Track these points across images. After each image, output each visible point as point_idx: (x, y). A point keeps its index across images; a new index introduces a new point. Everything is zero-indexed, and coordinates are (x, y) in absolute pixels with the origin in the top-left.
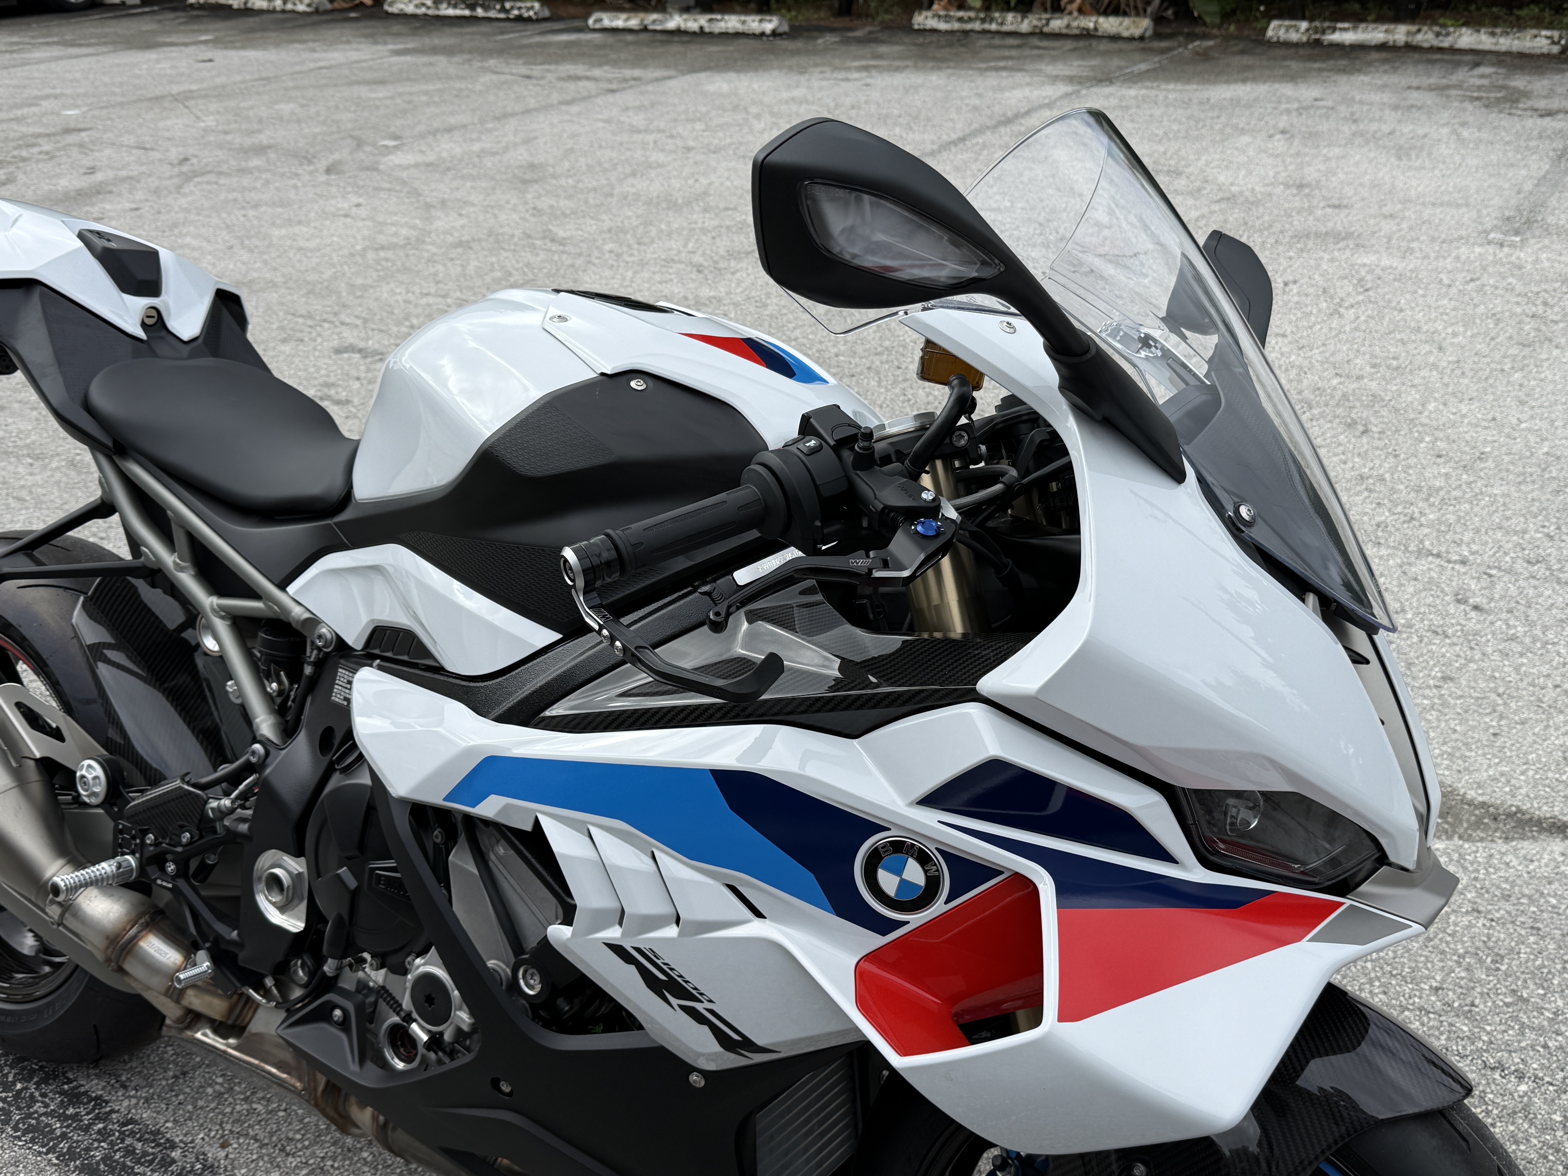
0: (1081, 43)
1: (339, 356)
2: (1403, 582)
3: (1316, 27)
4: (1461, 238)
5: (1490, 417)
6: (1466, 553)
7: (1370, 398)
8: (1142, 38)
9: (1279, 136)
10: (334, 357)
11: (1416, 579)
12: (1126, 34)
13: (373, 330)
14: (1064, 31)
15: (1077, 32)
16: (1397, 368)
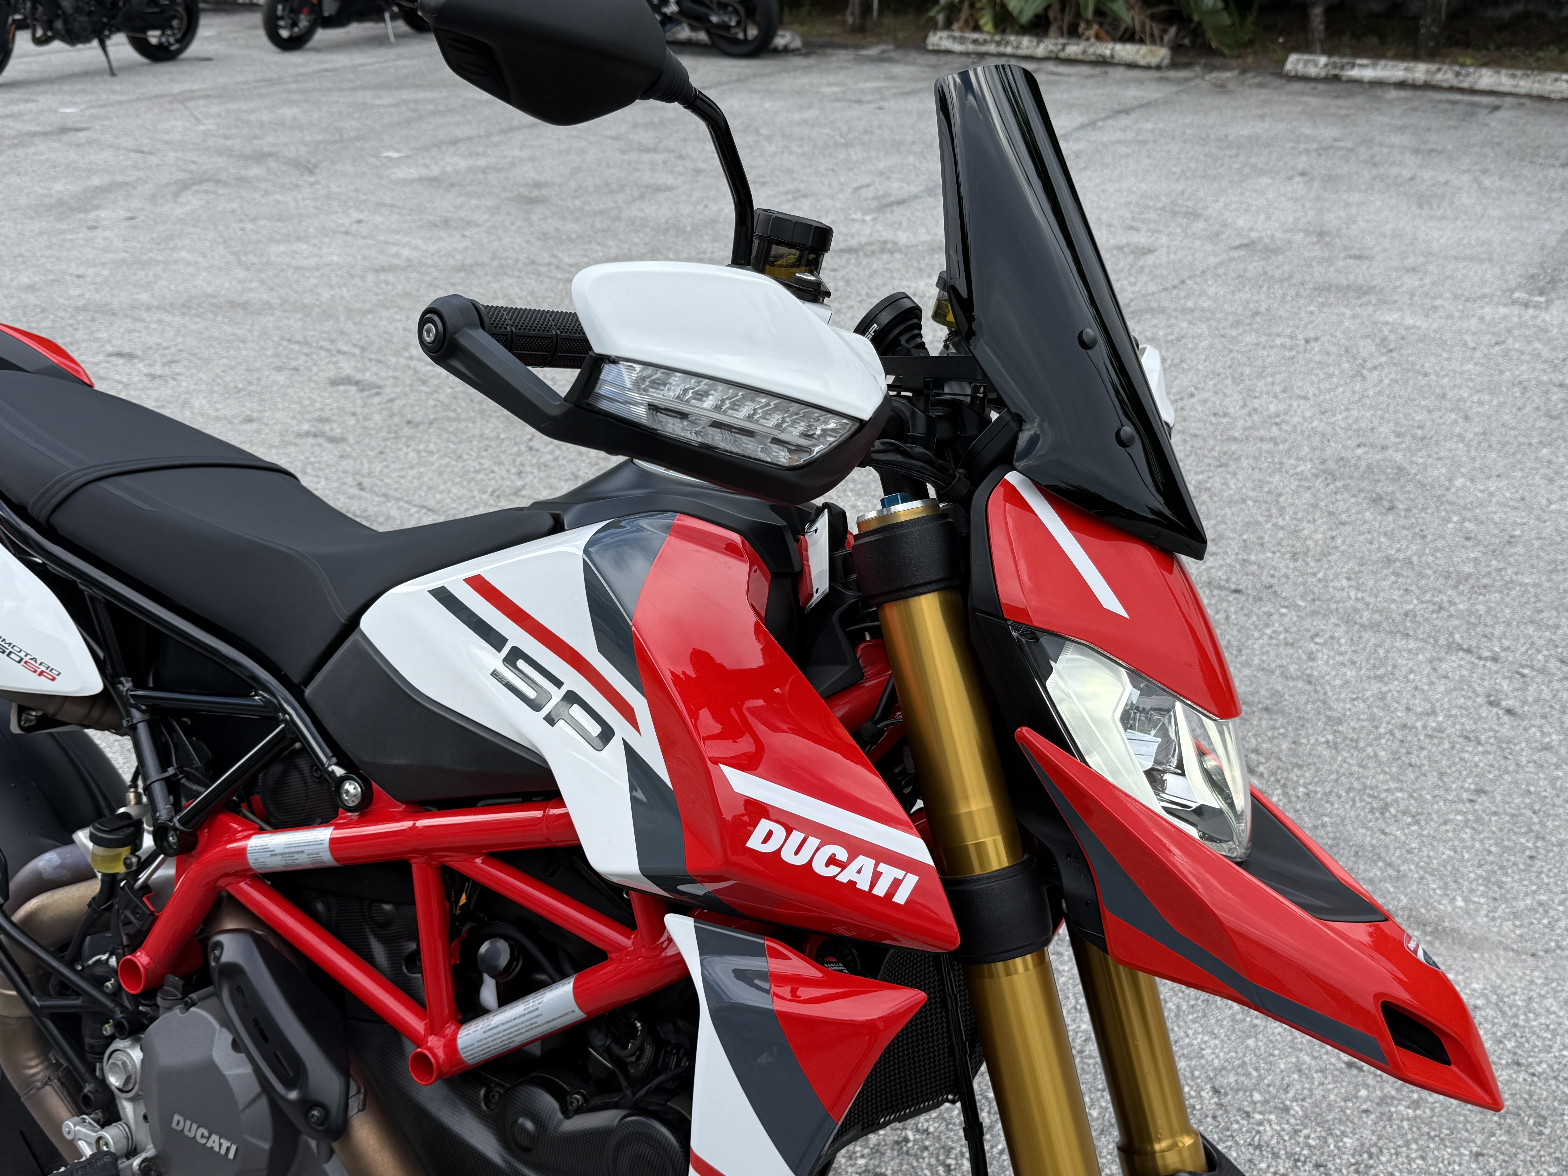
0: (1097, 71)
1: (335, 388)
2: (1434, 680)
3: (1335, 63)
4: (1484, 296)
5: (1518, 496)
6: (1497, 649)
7: (1395, 471)
8: (1158, 67)
9: (1298, 179)
10: (330, 389)
11: (1446, 677)
12: (1142, 62)
13: (371, 360)
14: (1080, 57)
15: (1093, 58)
16: (1423, 438)
